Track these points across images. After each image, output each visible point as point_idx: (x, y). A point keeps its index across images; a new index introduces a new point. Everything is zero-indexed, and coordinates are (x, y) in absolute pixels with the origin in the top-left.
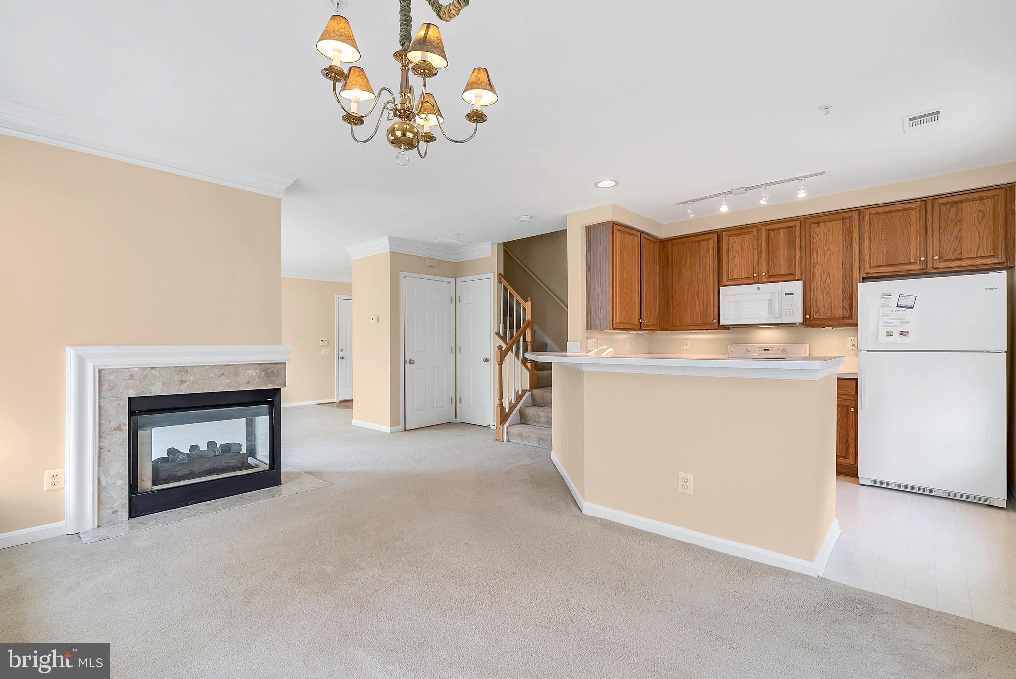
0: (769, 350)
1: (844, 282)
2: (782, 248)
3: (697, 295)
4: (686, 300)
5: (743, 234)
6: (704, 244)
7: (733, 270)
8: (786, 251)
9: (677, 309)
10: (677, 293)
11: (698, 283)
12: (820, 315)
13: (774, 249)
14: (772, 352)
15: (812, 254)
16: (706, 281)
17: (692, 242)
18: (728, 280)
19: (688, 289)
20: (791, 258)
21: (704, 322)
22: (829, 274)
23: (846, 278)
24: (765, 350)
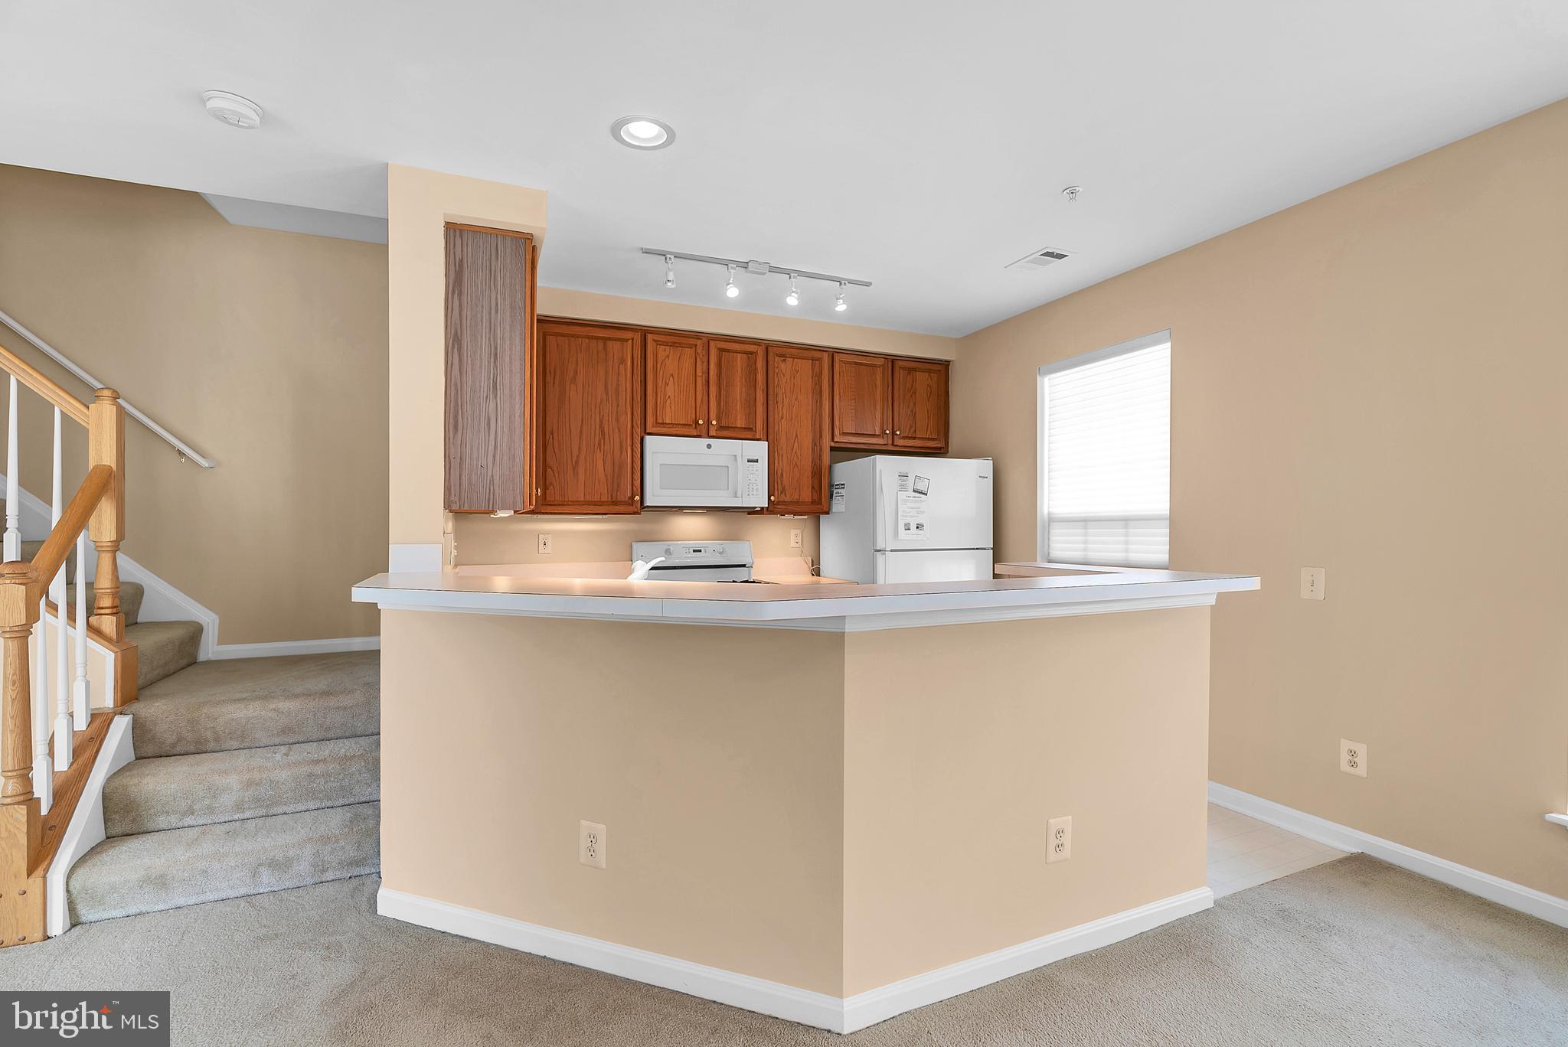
0: (700, 551)
1: (813, 450)
2: (739, 384)
3: (599, 444)
4: (575, 452)
5: (680, 345)
6: (614, 347)
7: (664, 407)
8: (744, 389)
9: (555, 469)
10: (555, 435)
11: (601, 422)
12: (786, 496)
13: (727, 383)
14: (706, 555)
15: (777, 402)
16: (617, 420)
17: (589, 337)
18: (657, 424)
19: (581, 432)
20: (750, 405)
21: (614, 499)
22: (797, 436)
23: (815, 445)
24: (694, 551)
